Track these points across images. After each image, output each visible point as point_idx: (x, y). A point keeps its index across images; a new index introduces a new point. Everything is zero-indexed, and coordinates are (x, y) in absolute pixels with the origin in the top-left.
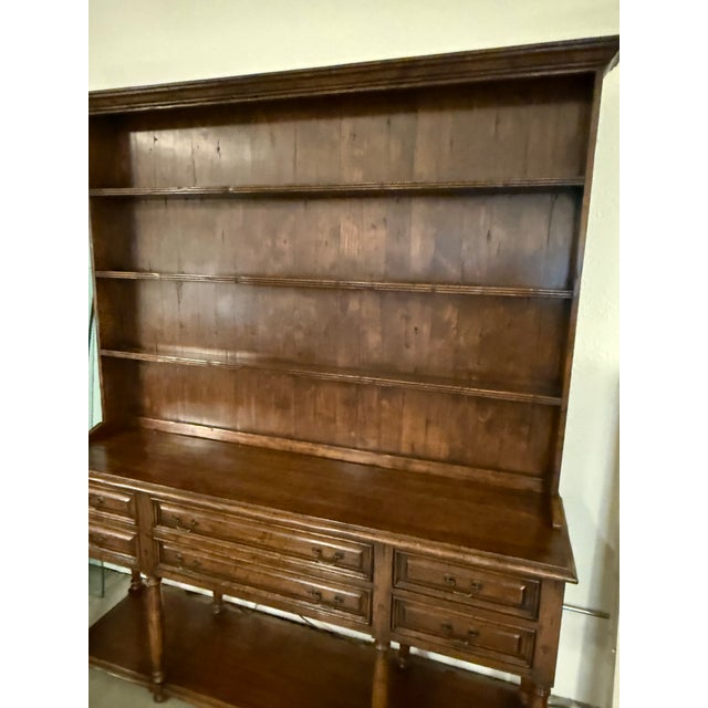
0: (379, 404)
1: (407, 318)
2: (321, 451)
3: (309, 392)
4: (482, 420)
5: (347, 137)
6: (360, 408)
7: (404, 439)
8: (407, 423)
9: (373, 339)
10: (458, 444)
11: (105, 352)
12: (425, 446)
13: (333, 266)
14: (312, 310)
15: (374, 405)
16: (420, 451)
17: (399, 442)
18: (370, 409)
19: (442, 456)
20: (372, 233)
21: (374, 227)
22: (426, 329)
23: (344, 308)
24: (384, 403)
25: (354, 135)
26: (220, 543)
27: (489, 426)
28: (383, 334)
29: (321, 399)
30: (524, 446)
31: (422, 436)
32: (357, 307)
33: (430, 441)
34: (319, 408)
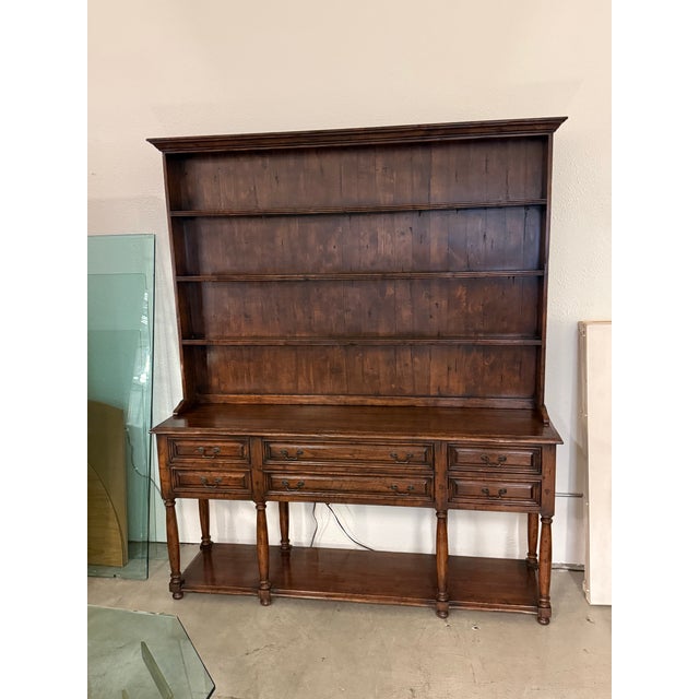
0: (412, 360)
1: (430, 297)
2: (370, 401)
3: (357, 358)
4: (487, 364)
5: (381, 170)
6: (398, 364)
7: (432, 384)
8: (434, 372)
9: (406, 313)
10: (472, 382)
11: (187, 342)
12: (448, 387)
13: (373, 264)
14: (358, 297)
15: (409, 362)
16: (444, 392)
17: (428, 387)
18: (407, 365)
19: (460, 394)
20: (402, 238)
21: (403, 234)
22: (444, 303)
23: (383, 293)
24: (416, 359)
25: (385, 169)
26: (319, 464)
27: (492, 367)
28: (413, 310)
29: (367, 362)
30: (517, 378)
31: (445, 380)
32: (393, 292)
33: (451, 384)
34: (366, 370)
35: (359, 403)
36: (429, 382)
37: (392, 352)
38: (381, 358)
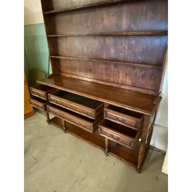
0: (114, 70)
1: (121, 44)
2: (99, 82)
3: (97, 66)
4: (141, 74)
6: (109, 70)
8: (121, 75)
9: (112, 51)
10: (134, 81)
12: (125, 81)
14: (97, 43)
15: (112, 70)
16: (124, 83)
17: (119, 80)
18: (112, 71)
19: (130, 84)
20: (112, 18)
21: (112, 16)
22: (127, 47)
23: (105, 42)
24: (115, 69)
27: (143, 76)
28: (115, 50)
29: (99, 68)
30: (152, 82)
31: (124, 78)
32: (108, 42)
33: (126, 80)
34: (99, 71)
35: (96, 82)
36: (119, 78)
37: (107, 66)
38: (104, 67)
